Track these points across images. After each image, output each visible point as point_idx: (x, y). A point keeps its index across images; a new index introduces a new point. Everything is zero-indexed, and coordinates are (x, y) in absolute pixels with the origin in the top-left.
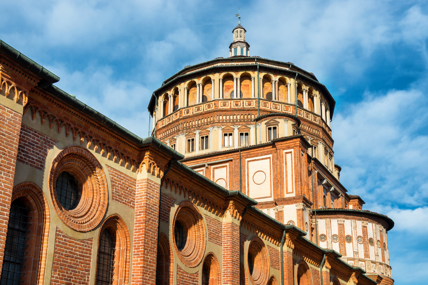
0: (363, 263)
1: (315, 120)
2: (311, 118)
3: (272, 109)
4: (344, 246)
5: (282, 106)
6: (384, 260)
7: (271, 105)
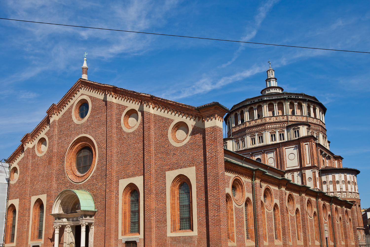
0: (345, 193)
1: (317, 122)
2: (315, 121)
3: (295, 120)
4: (336, 186)
5: (300, 117)
6: (355, 190)
7: (294, 118)
